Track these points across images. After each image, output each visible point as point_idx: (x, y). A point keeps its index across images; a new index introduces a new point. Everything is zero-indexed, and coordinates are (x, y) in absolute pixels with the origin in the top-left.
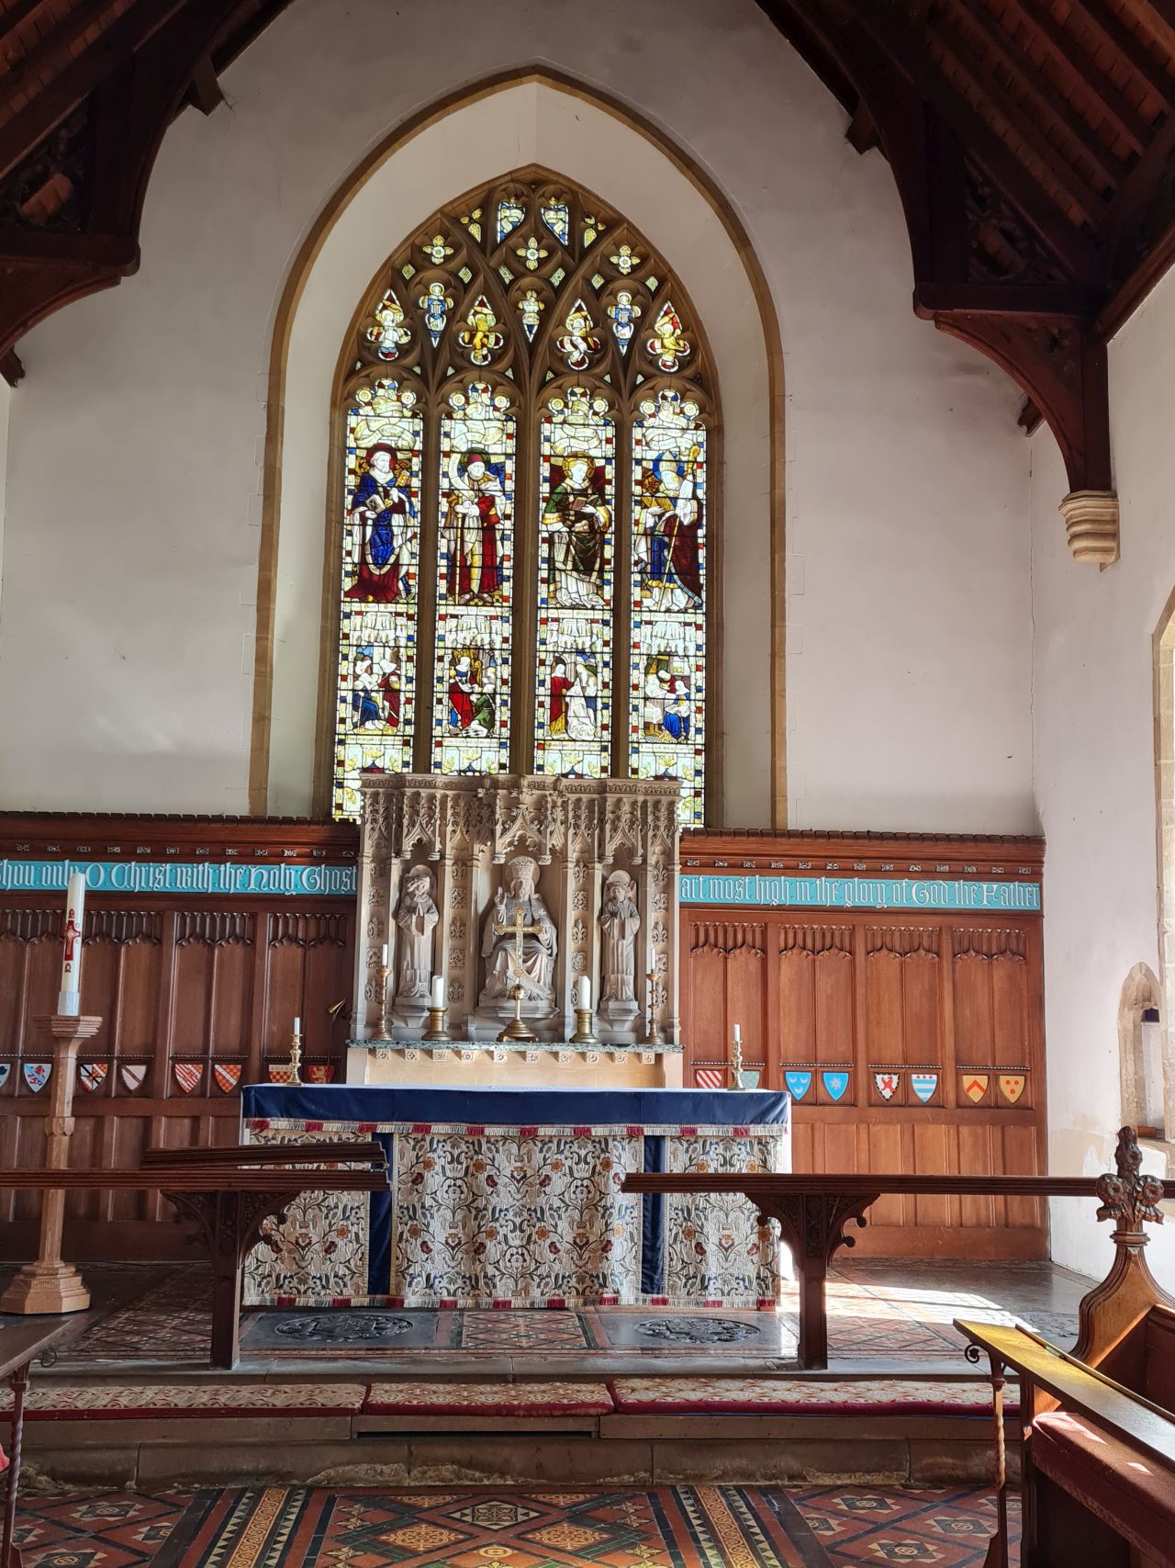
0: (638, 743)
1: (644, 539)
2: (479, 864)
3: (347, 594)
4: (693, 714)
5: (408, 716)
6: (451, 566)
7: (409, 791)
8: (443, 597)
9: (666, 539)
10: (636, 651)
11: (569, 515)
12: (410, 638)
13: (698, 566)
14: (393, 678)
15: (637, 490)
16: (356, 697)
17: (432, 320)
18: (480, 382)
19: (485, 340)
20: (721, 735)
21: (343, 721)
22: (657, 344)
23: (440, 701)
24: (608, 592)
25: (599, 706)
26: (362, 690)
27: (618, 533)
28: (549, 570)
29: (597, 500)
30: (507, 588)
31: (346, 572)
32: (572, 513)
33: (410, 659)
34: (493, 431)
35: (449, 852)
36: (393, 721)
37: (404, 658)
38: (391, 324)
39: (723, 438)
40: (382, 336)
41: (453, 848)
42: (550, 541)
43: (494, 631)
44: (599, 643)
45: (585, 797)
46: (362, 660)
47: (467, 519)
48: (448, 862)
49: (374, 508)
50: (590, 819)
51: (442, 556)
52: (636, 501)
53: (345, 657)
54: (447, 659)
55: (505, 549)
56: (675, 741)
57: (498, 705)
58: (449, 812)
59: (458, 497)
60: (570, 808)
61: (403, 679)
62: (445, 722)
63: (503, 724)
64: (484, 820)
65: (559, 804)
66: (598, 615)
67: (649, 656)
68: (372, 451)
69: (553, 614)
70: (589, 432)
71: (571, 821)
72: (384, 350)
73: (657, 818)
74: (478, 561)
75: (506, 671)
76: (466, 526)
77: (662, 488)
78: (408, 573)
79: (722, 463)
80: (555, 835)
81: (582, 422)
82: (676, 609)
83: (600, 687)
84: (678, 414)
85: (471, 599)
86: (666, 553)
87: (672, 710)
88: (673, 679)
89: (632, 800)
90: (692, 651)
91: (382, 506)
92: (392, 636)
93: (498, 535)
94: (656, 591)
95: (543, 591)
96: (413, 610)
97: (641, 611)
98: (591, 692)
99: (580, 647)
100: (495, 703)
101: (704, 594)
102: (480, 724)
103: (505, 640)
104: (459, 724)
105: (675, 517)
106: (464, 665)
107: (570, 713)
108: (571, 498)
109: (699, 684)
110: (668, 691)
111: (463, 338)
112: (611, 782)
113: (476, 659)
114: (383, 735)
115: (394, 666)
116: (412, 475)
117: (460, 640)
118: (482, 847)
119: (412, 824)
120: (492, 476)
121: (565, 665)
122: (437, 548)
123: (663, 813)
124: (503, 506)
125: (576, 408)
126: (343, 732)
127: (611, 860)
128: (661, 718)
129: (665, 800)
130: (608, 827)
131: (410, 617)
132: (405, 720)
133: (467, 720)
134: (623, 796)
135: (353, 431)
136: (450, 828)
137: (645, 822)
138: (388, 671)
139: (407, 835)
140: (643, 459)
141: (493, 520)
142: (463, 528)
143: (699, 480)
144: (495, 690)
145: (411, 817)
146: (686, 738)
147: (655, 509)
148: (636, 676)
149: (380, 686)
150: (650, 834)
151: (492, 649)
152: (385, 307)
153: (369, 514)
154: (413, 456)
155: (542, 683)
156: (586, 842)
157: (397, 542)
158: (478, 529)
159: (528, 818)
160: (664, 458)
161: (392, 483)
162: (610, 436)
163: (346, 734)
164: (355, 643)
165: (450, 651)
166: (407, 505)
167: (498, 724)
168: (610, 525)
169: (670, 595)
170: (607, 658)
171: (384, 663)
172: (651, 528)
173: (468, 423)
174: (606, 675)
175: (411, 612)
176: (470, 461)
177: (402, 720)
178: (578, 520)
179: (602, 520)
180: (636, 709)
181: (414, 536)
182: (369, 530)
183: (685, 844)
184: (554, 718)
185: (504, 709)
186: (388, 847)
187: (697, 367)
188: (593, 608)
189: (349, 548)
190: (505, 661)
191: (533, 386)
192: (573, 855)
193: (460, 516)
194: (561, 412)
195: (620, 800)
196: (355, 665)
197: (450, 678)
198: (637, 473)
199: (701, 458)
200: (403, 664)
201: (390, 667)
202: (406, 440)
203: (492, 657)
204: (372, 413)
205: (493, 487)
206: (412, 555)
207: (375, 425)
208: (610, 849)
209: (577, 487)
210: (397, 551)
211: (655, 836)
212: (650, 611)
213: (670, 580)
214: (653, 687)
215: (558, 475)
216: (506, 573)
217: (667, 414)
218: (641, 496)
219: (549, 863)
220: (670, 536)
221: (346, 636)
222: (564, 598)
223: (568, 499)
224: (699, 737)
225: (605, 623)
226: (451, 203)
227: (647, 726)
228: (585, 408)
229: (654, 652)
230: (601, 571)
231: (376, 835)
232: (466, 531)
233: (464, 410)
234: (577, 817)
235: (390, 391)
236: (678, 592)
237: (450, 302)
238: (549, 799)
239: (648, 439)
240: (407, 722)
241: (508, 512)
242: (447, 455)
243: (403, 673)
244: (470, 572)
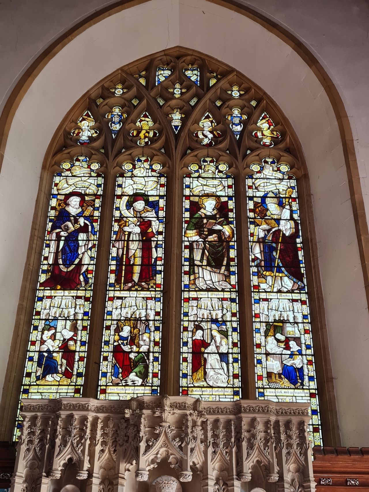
0: (264, 388)
1: (258, 245)
2: (125, 483)
3: (42, 285)
4: (305, 366)
5: (80, 370)
6: (119, 265)
7: (64, 414)
8: (111, 285)
9: (274, 245)
10: (258, 320)
11: (204, 231)
12: (85, 314)
13: (299, 262)
14: (71, 343)
15: (251, 215)
16: (41, 356)
17: (113, 125)
18: (143, 156)
19: (147, 134)
20: (331, 380)
21: (29, 375)
22: (259, 134)
23: (106, 359)
24: (234, 279)
25: (231, 360)
26: (46, 352)
27: (239, 241)
28: (190, 265)
29: (223, 221)
30: (159, 279)
31: (42, 270)
32: (206, 229)
33: (84, 328)
34: (150, 183)
35: (97, 472)
36: (68, 374)
37: (80, 328)
38: (87, 128)
39: (309, 180)
40: (80, 134)
41: (101, 467)
42: (190, 247)
43: (149, 308)
44: (229, 315)
45: (222, 418)
46: (49, 330)
47: (132, 235)
48: (96, 481)
49: (67, 229)
50: (228, 436)
51: (113, 259)
52: (250, 222)
53: (36, 328)
54: (113, 328)
55: (158, 253)
56: (293, 386)
57: (151, 361)
58: (99, 433)
59: (126, 222)
60: (209, 427)
61: (79, 343)
62: (109, 374)
63: (155, 375)
64: (130, 440)
65: (199, 423)
66: (227, 295)
67: (267, 323)
68: (68, 196)
69: (193, 295)
70: (216, 182)
71: (210, 439)
72: (81, 141)
73: (289, 437)
74: (138, 261)
75: (157, 336)
76: (131, 239)
77: (268, 213)
78: (87, 270)
79: (309, 195)
80: (196, 452)
81: (211, 176)
82: (285, 290)
83: (231, 346)
84: (276, 171)
85: (133, 286)
86: (274, 254)
87: (289, 363)
88: (287, 340)
89: (265, 419)
90: (300, 319)
91: (72, 228)
92: (72, 312)
93: (153, 244)
94: (269, 279)
95: (186, 280)
96: (89, 294)
97: (259, 292)
98: (224, 349)
99: (214, 317)
100: (149, 359)
101: (305, 280)
102: (137, 375)
103: (157, 314)
104: (120, 375)
105: (279, 231)
106: (126, 332)
107: (208, 366)
108: (205, 221)
109: (308, 343)
110: (284, 349)
111: (133, 133)
112: (245, 403)
113: (135, 327)
114: (59, 385)
115: (72, 333)
116: (95, 209)
117: (124, 314)
118: (128, 466)
119: (64, 443)
120: (149, 209)
121: (203, 330)
122: (109, 253)
123: (294, 432)
124: (156, 226)
125: (207, 169)
126: (28, 383)
127: (248, 477)
128: (280, 369)
129: (295, 420)
130: (244, 444)
131: (87, 299)
132: (77, 373)
133: (126, 374)
134: (256, 415)
135: (56, 185)
136: (98, 448)
137: (278, 440)
138: (67, 337)
139: (59, 454)
140: (253, 197)
141: (150, 235)
142: (128, 240)
143: (294, 208)
144: (149, 349)
145: (63, 437)
146: (302, 384)
147: (265, 226)
148: (258, 338)
149: (60, 348)
150: (284, 451)
151: (147, 320)
152: (84, 119)
153: (62, 233)
154: (96, 198)
155: (186, 344)
156: (225, 460)
157: (81, 250)
158: (139, 241)
159: (170, 435)
160: (268, 195)
161: (80, 215)
162: (230, 184)
163: (30, 385)
164: (44, 318)
165: (115, 322)
166: (90, 227)
167: (151, 375)
168: (233, 237)
169: (280, 281)
170: (235, 325)
171: (65, 332)
172: (262, 238)
173: (134, 179)
174: (235, 337)
175: (88, 295)
176: (135, 201)
177: (75, 373)
178: (210, 234)
179: (227, 233)
180: (260, 362)
181: (94, 246)
182: (62, 244)
183: (319, 463)
184: (195, 369)
185: (156, 364)
186: (40, 468)
187: (287, 143)
188: (223, 290)
189: (46, 255)
190: (157, 329)
191: (177, 154)
192: (213, 473)
193: (127, 233)
194: (197, 171)
195: (254, 420)
196: (43, 333)
197: (115, 341)
198: (251, 205)
199: (294, 195)
200: (79, 332)
201: (68, 334)
202: (92, 189)
203: (147, 326)
204: (70, 175)
205: (150, 215)
206: (92, 258)
207: (71, 181)
208: (248, 465)
209: (209, 214)
210: (81, 256)
211: (289, 453)
212: (266, 292)
213: (279, 271)
214: (272, 345)
215: (195, 207)
216: (159, 268)
217: (268, 171)
218: (255, 218)
219: (190, 479)
220: (277, 243)
221: (38, 313)
222: (201, 284)
223: (203, 221)
224: (312, 383)
225: (233, 300)
226: (128, 65)
227: (269, 375)
228: (213, 169)
229: (271, 319)
230: (228, 266)
231: (31, 455)
232: (130, 242)
233: (132, 172)
234: (215, 436)
235: (83, 163)
236: (286, 279)
237: (125, 116)
238: (190, 418)
239: (257, 185)
240: (79, 375)
241: (161, 230)
242: (120, 197)
243: (79, 338)
244: (132, 269)
